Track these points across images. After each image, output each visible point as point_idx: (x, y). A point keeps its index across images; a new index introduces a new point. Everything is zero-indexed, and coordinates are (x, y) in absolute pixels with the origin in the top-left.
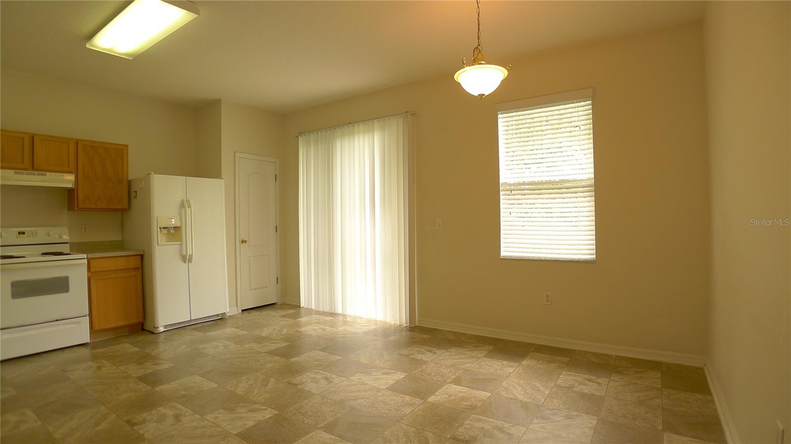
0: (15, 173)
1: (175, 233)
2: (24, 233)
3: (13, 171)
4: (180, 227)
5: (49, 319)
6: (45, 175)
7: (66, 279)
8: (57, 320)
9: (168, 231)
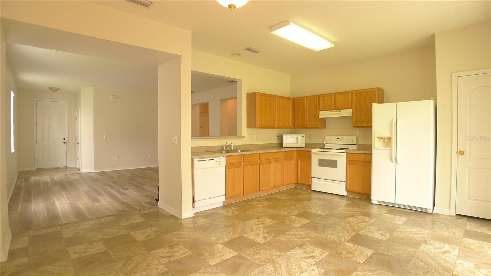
0: (330, 112)
1: (387, 141)
2: (339, 139)
3: (329, 111)
4: (390, 138)
5: (329, 179)
6: (340, 111)
7: (336, 161)
8: (332, 180)
9: (384, 140)
